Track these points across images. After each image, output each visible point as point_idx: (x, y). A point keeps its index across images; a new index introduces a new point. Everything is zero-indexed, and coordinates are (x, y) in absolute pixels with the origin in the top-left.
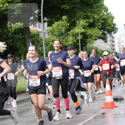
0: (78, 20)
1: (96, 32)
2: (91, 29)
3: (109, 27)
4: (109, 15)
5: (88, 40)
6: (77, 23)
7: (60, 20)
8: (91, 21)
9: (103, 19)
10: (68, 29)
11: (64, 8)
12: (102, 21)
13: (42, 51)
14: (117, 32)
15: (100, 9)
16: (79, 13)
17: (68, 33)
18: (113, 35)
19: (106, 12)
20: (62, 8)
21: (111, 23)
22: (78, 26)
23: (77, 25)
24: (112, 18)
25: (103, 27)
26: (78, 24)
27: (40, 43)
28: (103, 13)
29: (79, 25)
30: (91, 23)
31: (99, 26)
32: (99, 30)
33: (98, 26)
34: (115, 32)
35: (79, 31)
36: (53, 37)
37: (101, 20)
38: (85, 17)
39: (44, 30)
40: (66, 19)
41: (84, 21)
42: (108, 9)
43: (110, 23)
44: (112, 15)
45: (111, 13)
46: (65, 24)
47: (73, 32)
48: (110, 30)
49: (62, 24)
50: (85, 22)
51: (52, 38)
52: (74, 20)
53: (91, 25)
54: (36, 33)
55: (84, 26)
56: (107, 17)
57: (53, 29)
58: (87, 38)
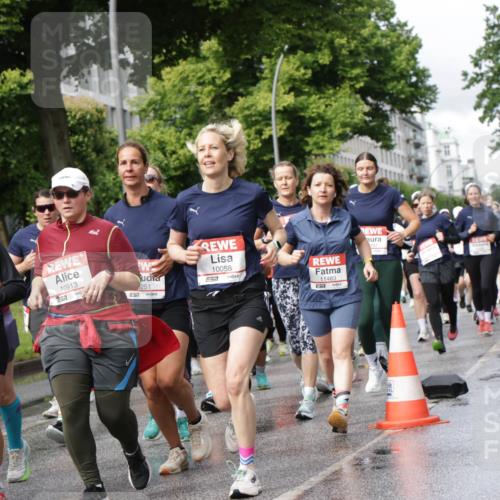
0: (269, 56)
1: (345, 105)
2: (324, 93)
3: (399, 82)
4: (401, 35)
5: (311, 141)
6: (263, 67)
7: (189, 59)
8: (321, 61)
9: (373, 49)
10: (225, 93)
11: (208, 5)
12: (368, 61)
13: (117, 190)
14: (434, 105)
15: (360, 8)
16: (271, 26)
17: (227, 110)
18: (418, 117)
19: (387, 20)
20: (197, 7)
21: (409, 68)
22: (265, 81)
23: (265, 78)
24: (410, 44)
25: (376, 86)
26: (267, 71)
27: (106, 157)
28: (375, 23)
29: (272, 78)
30: (323, 66)
31: (356, 78)
32: (358, 96)
33: (351, 79)
34: (424, 104)
35: (273, 105)
36: (162, 129)
37: (364, 55)
38: (299, 42)
39: (125, 102)
40: (217, 52)
41: (294, 60)
42: (393, 9)
43: (404, 69)
44: (413, 34)
45: (405, 24)
46: (214, 74)
47: (248, 108)
48: (403, 96)
49: (199, 74)
50: (298, 63)
51: (157, 134)
52: (249, 57)
53: (325, 79)
54: (92, 115)
55: (291, 79)
56: (389, 43)
57: (164, 96)
58: (308, 132)
